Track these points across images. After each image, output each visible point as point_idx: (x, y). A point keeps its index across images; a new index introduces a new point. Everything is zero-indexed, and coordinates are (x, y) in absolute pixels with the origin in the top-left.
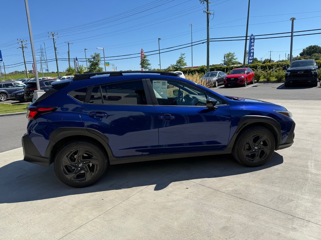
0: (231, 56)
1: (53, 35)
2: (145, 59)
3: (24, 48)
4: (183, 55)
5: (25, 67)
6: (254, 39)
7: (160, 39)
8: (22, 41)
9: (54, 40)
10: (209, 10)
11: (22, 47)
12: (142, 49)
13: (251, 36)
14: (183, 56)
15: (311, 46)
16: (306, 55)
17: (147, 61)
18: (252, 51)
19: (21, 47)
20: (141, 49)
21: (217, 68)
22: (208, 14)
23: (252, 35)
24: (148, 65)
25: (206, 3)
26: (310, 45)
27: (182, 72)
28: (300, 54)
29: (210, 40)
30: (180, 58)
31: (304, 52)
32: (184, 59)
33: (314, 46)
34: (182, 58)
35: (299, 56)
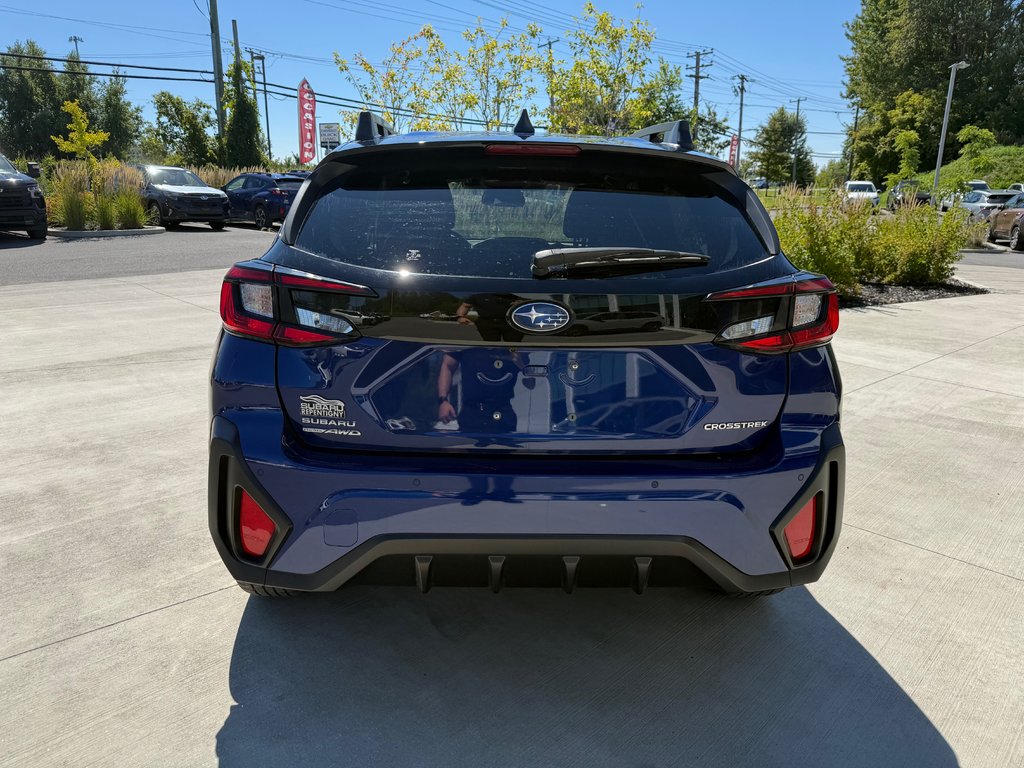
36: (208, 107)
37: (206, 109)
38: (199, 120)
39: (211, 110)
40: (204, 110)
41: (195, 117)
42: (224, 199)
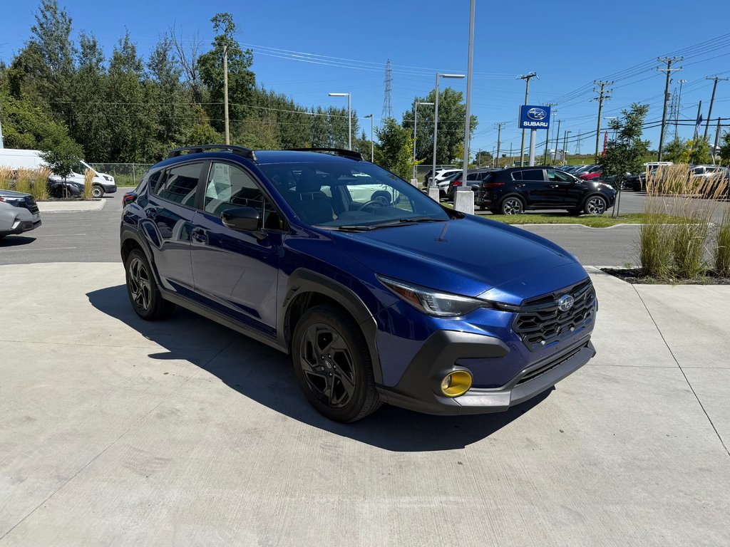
1: (670, 62)
3: (604, 100)
5: (597, 140)
8: (603, 85)
9: (668, 76)
11: (602, 97)
19: (600, 96)
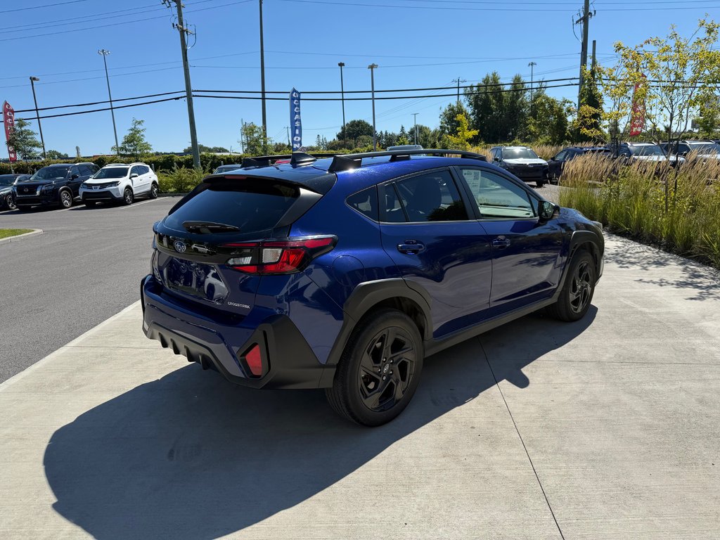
0: (257, 132)
2: (23, 129)
4: (139, 123)
6: (299, 99)
7: (34, 79)
10: (184, 23)
12: (6, 103)
13: (293, 93)
14: (139, 127)
15: (355, 121)
16: (348, 138)
17: (29, 134)
18: (297, 124)
20: (3, 103)
21: (205, 157)
22: (182, 32)
23: (294, 91)
24: (34, 146)
25: (174, 4)
26: (353, 120)
27: (148, 166)
28: (338, 136)
29: (193, 93)
30: (131, 132)
31: (343, 132)
32: (142, 133)
33: (360, 122)
34: (138, 132)
35: (336, 139)
36: (570, 103)
37: (569, 104)
38: (564, 112)
39: (573, 104)
40: (567, 105)
41: (561, 110)
42: (545, 166)
